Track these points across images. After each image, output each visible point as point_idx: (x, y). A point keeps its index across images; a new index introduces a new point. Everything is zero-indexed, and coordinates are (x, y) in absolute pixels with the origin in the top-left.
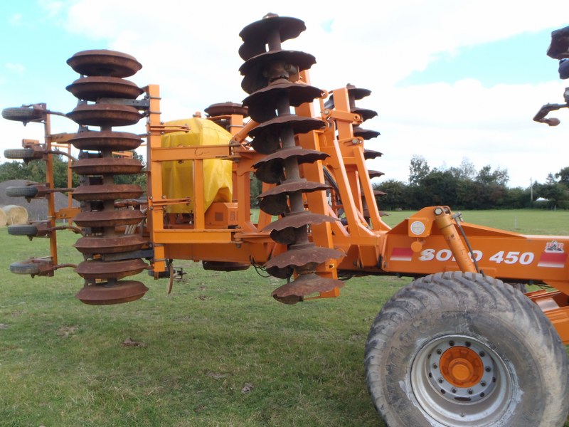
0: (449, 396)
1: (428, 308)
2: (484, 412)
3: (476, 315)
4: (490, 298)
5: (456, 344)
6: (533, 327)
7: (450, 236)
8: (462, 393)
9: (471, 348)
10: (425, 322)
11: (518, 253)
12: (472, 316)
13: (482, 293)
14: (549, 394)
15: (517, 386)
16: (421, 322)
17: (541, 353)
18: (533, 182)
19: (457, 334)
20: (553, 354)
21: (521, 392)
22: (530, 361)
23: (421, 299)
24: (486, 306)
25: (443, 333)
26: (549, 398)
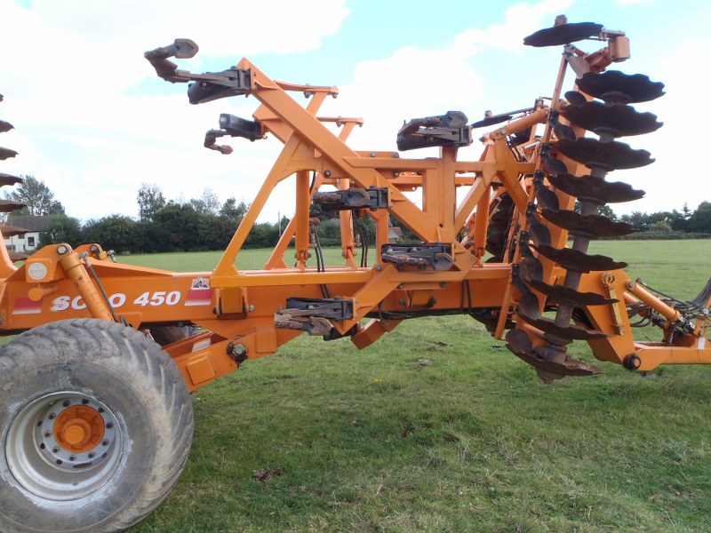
0: (67, 466)
1: (21, 366)
2: (100, 474)
3: (77, 366)
4: (95, 345)
5: (73, 404)
6: (142, 369)
7: (77, 279)
8: (82, 458)
9: (89, 404)
10: (18, 383)
11: (164, 293)
12: (73, 368)
13: (89, 339)
14: (160, 437)
15: (127, 436)
16: (12, 383)
17: (150, 396)
18: (281, 217)
19: (59, 390)
20: (163, 395)
21: (132, 442)
22: (138, 406)
23: (13, 356)
24: (89, 353)
25: (41, 393)
26: (159, 442)
